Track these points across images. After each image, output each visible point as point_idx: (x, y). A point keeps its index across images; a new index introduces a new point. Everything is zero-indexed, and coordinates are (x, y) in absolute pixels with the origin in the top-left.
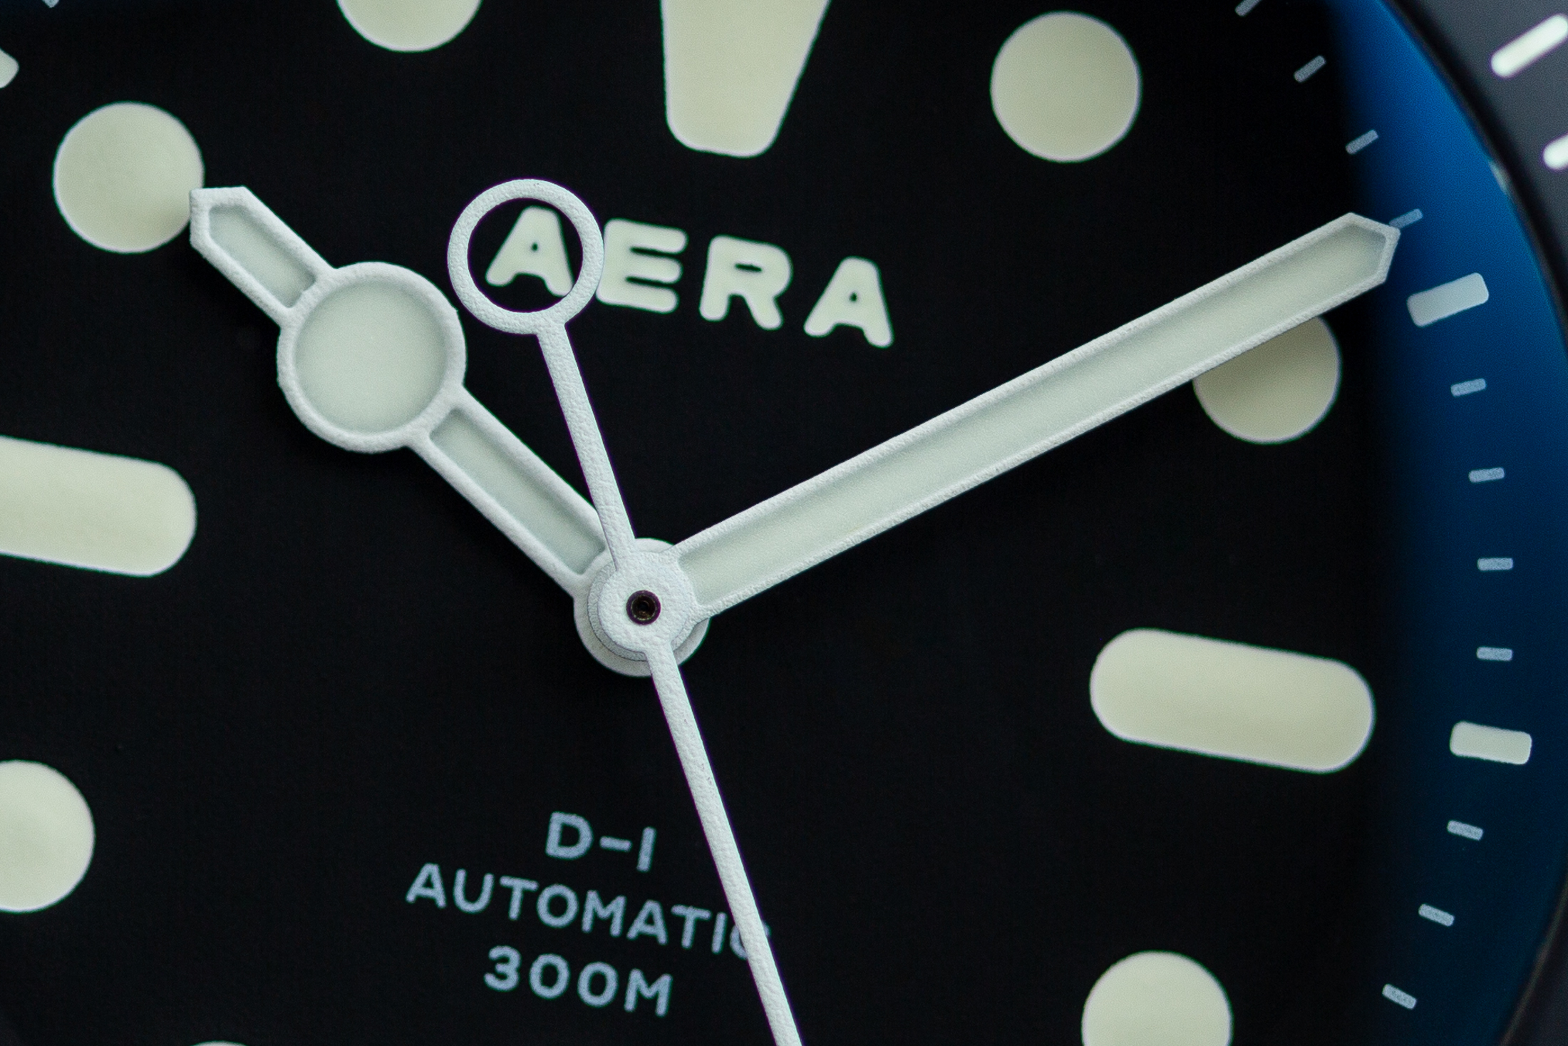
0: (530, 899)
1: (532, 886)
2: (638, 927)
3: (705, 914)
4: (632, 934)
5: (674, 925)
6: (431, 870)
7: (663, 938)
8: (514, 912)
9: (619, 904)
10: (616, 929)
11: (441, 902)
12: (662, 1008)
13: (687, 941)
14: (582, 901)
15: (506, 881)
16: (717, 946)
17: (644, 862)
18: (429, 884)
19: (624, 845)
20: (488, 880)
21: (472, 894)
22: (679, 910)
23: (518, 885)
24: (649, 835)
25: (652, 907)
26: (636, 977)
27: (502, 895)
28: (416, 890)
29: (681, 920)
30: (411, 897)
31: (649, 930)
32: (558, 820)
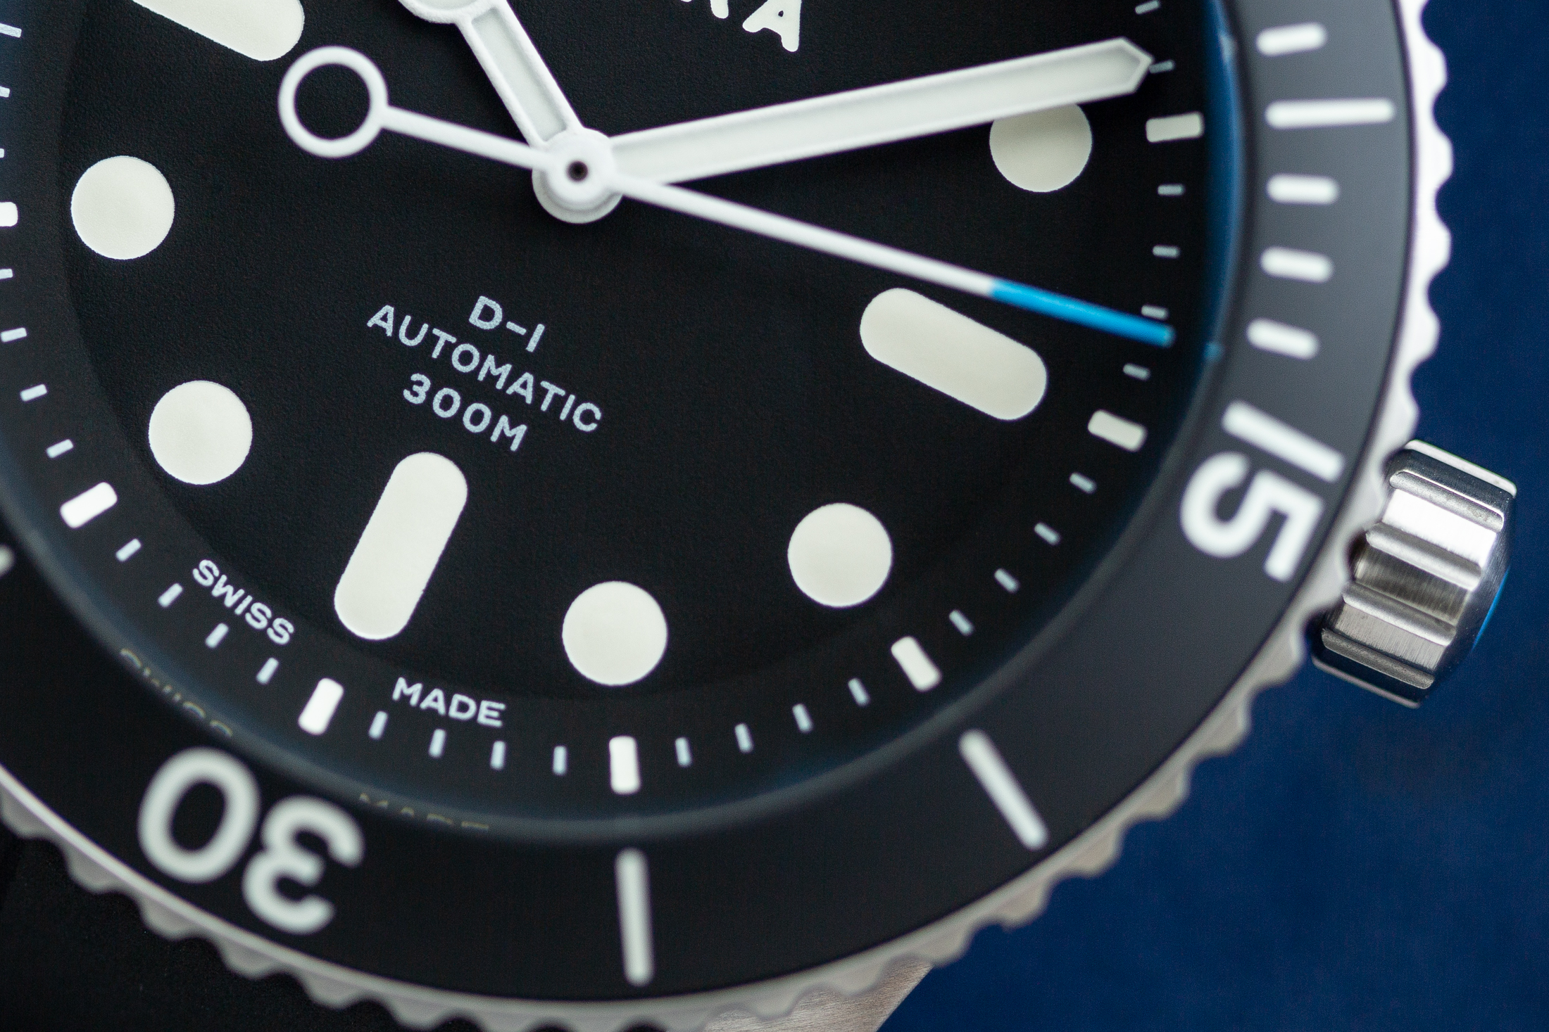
0: (449, 348)
1: (453, 340)
2: (515, 388)
3: (562, 392)
4: (510, 391)
5: (540, 393)
6: (389, 310)
7: (529, 400)
8: (435, 354)
9: (506, 369)
10: (500, 385)
11: (389, 333)
12: (515, 446)
13: (544, 407)
14: (483, 359)
15: (436, 331)
16: (563, 416)
17: (532, 346)
18: (384, 318)
19: (522, 331)
20: (425, 326)
21: (411, 333)
22: (545, 384)
23: (444, 337)
24: (540, 329)
25: (528, 377)
26: (504, 420)
27: (431, 340)
28: (375, 320)
29: (546, 391)
30: (370, 324)
31: (522, 392)
32: (483, 301)
